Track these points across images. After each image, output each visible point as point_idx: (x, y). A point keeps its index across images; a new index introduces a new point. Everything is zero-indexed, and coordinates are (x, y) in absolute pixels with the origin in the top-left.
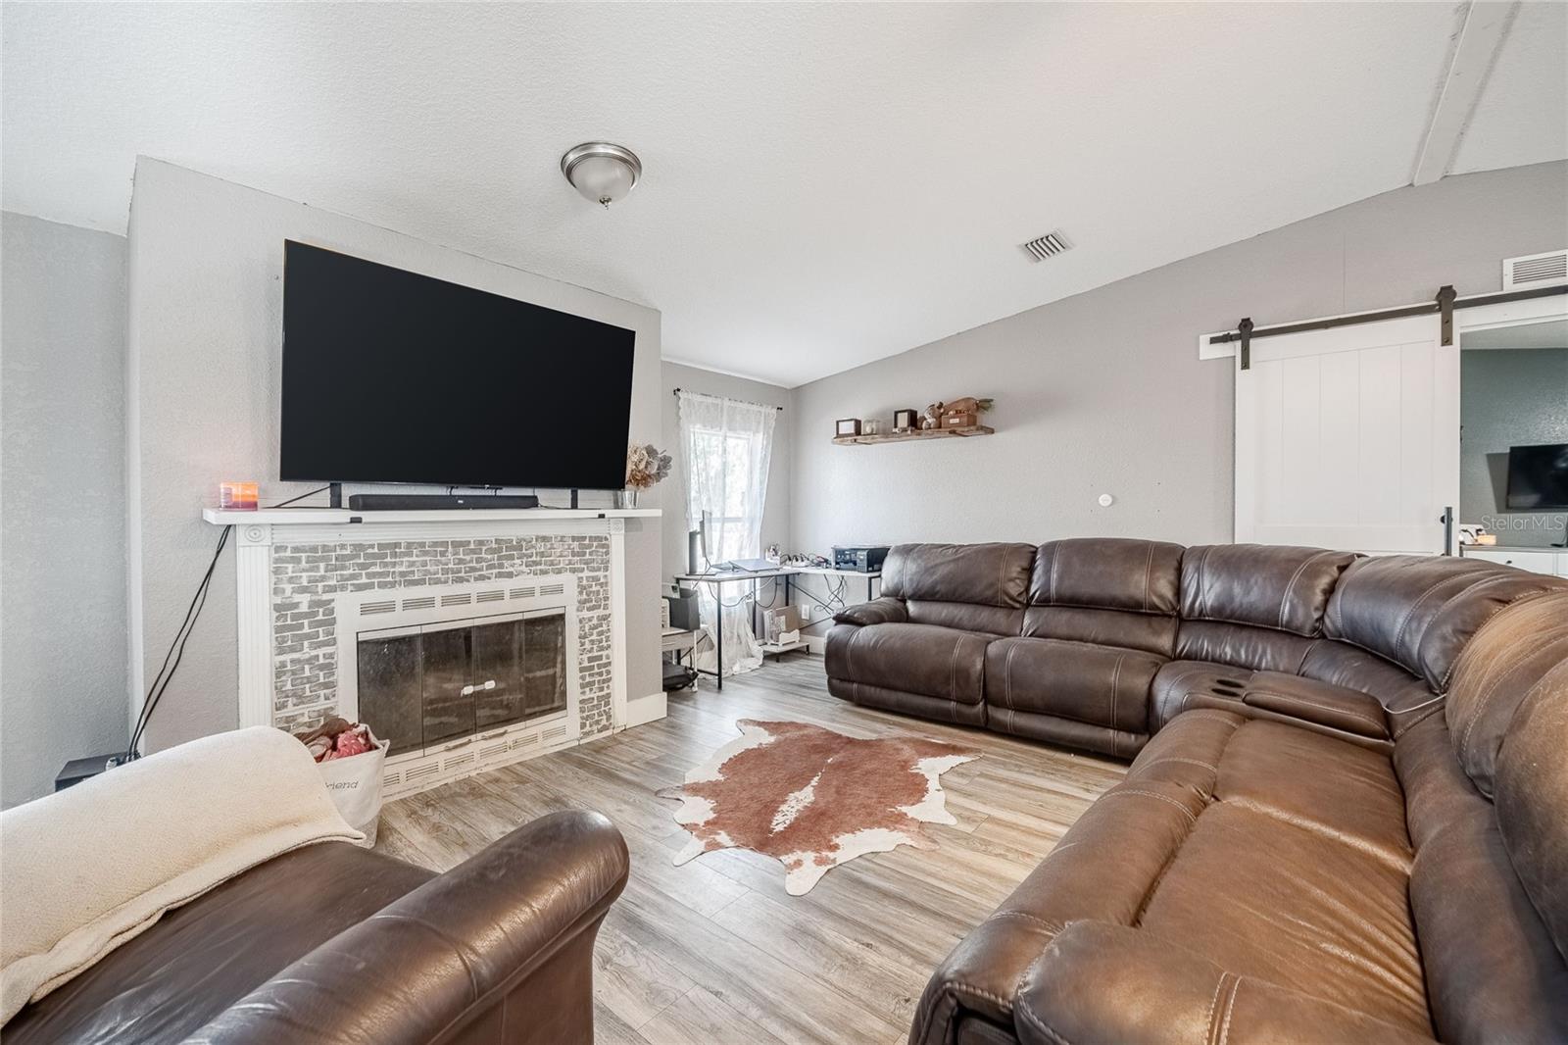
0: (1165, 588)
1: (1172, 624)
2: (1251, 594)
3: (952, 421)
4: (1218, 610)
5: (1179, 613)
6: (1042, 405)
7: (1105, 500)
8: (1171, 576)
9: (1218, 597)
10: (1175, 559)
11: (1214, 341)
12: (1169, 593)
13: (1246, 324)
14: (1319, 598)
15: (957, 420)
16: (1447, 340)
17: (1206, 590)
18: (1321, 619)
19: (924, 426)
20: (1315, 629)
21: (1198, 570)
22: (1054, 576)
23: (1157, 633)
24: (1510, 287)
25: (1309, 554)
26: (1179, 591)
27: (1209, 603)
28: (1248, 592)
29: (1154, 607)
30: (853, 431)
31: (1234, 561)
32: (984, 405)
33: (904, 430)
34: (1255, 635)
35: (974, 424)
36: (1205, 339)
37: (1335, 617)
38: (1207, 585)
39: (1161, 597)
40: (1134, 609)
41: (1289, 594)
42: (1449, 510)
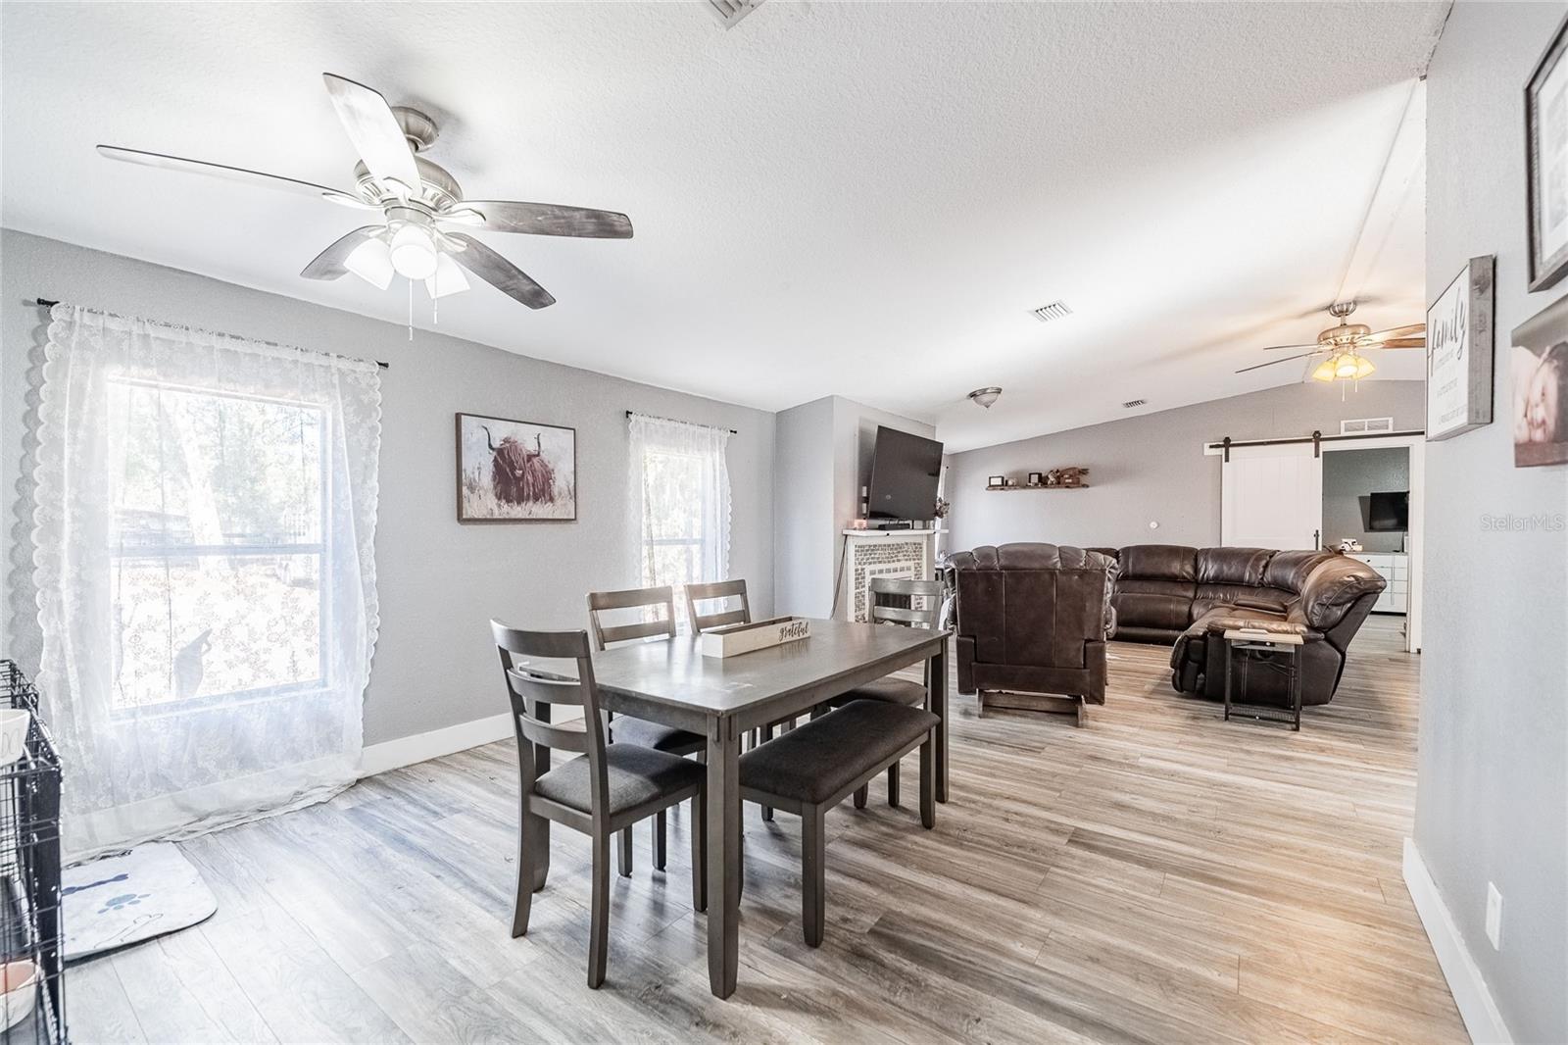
0: (1189, 569)
1: (1193, 587)
2: (1231, 570)
3: (1067, 481)
4: (1216, 578)
5: (1197, 580)
6: (1116, 473)
7: (1153, 525)
8: (1192, 562)
9: (1216, 572)
10: (1193, 555)
11: (1211, 447)
12: (1191, 571)
13: (1227, 440)
14: (1261, 569)
15: (1070, 481)
16: (1317, 456)
17: (1209, 569)
18: (1262, 579)
19: (1049, 482)
20: (1259, 583)
21: (1206, 560)
22: (1130, 565)
23: (1186, 590)
24: (1344, 434)
25: (1257, 550)
26: (1196, 570)
27: (1211, 575)
28: (1230, 569)
29: (1184, 577)
30: (1000, 483)
31: (1223, 555)
32: (1084, 472)
33: (1036, 484)
34: (1234, 587)
35: (1078, 482)
36: (1207, 445)
37: (1268, 577)
38: (1210, 566)
39: (1188, 573)
40: (1173, 579)
41: (1248, 568)
42: (1317, 531)
